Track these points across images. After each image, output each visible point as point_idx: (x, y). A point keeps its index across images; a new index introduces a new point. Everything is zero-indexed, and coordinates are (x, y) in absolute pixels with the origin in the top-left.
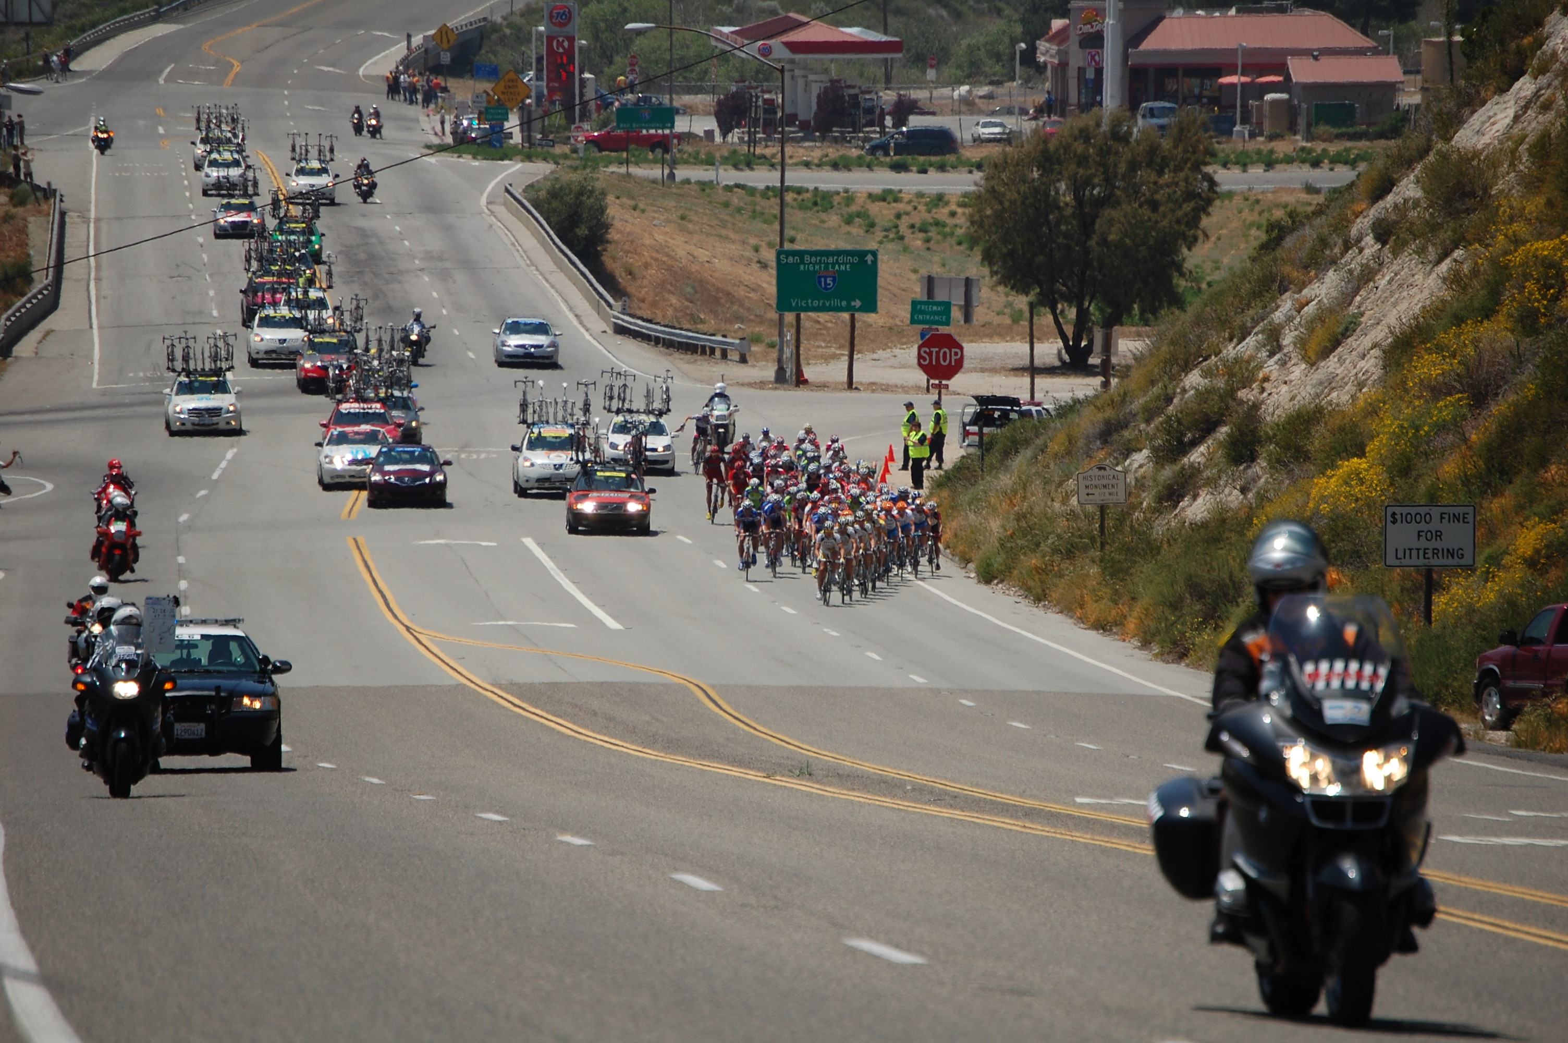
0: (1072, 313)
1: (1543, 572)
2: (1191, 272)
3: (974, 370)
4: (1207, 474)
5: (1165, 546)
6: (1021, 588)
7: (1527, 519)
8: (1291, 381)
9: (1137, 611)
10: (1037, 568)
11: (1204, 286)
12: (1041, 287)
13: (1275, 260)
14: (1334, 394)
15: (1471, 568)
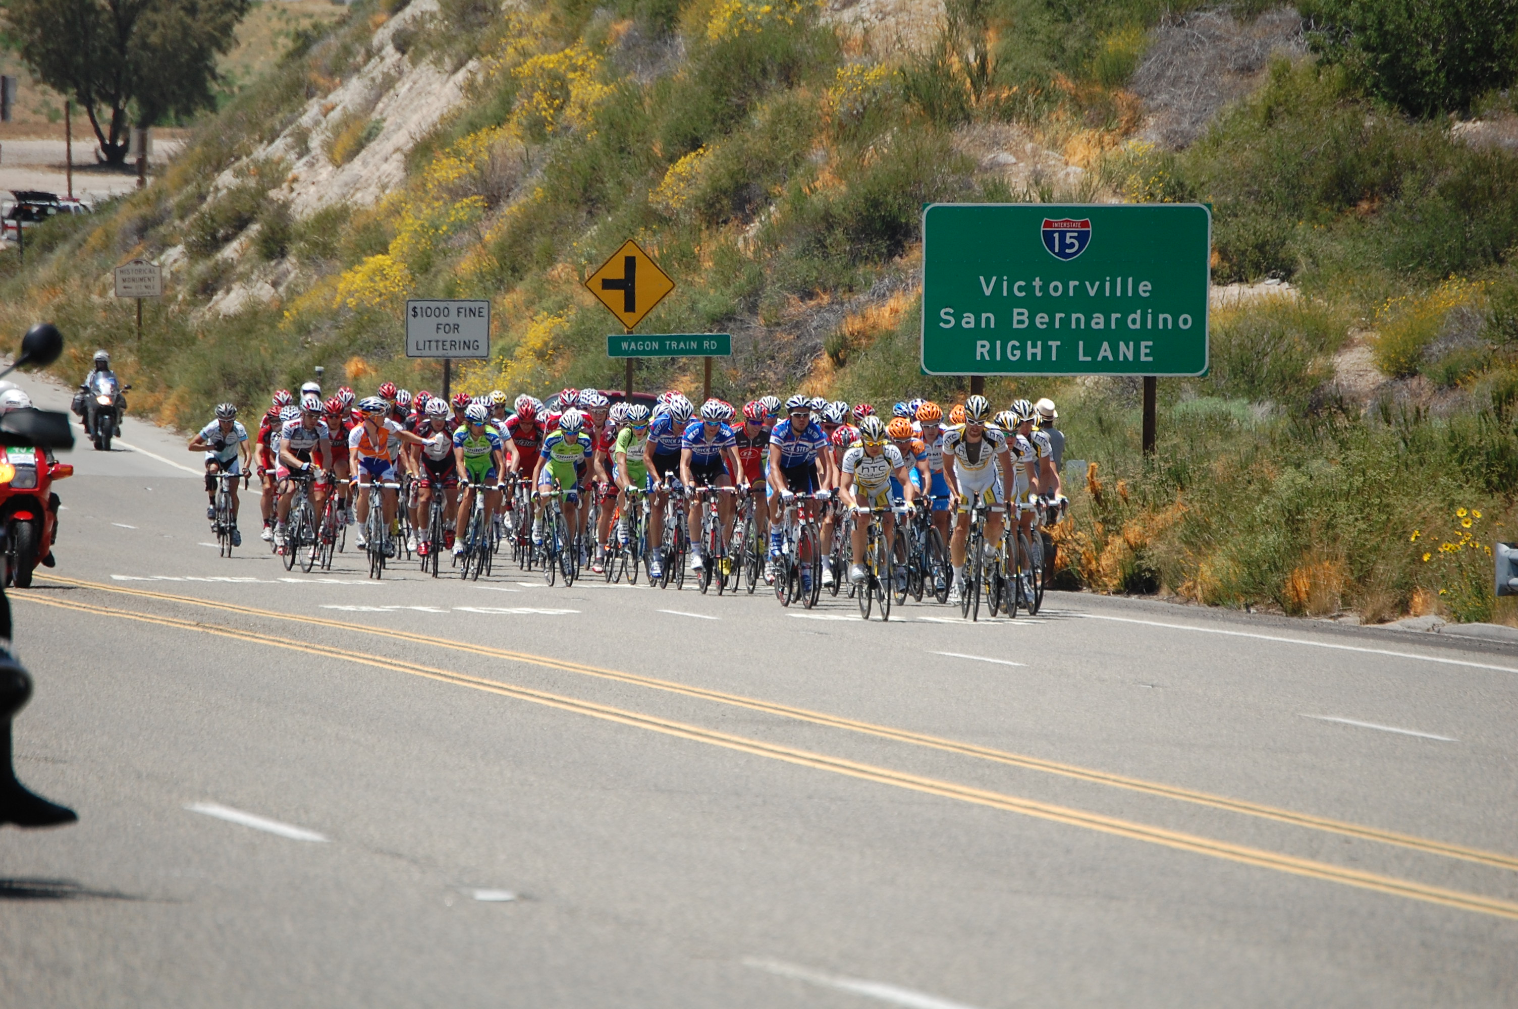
0: (108, 112)
1: (550, 363)
2: (223, 77)
3: (12, 166)
4: (240, 269)
5: (200, 337)
6: (60, 377)
7: (536, 314)
8: (319, 182)
9: (173, 398)
10: (75, 357)
11: (236, 89)
12: (77, 85)
13: (302, 67)
14: (359, 195)
15: (485, 359)
